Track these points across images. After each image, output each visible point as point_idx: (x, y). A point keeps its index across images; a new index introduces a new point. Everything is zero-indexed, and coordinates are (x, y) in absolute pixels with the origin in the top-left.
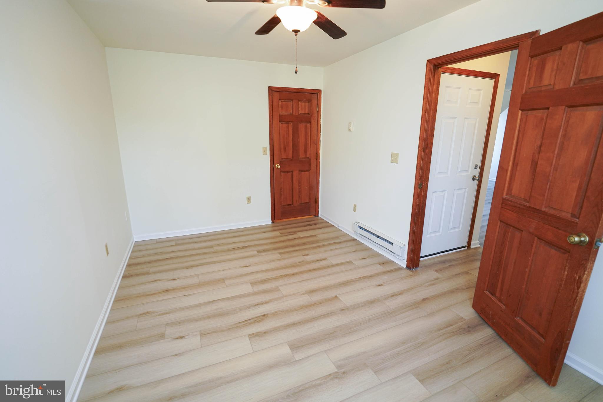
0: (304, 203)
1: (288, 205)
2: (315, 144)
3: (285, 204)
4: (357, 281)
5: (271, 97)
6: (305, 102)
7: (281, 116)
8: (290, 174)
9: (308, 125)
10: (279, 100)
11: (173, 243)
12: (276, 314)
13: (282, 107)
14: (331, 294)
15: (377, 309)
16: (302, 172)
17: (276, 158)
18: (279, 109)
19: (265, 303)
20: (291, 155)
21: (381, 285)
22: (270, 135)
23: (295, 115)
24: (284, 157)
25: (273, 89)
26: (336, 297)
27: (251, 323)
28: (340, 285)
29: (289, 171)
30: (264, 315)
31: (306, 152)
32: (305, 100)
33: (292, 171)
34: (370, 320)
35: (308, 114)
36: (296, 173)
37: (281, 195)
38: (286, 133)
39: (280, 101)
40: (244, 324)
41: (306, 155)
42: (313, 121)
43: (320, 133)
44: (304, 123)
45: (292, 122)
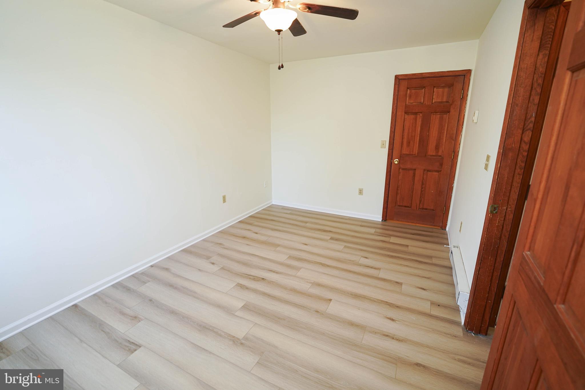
0: (426, 209)
1: (405, 207)
2: (453, 140)
3: (401, 205)
4: (375, 301)
5: (397, 86)
6: (443, 87)
7: (406, 106)
8: (411, 172)
9: (445, 116)
10: (408, 88)
11: (289, 212)
12: (271, 283)
13: (410, 97)
14: (328, 295)
15: (349, 333)
16: (429, 172)
17: (396, 153)
18: (406, 99)
19: (276, 273)
20: (416, 150)
21: (393, 320)
22: (391, 127)
23: (426, 104)
24: (405, 151)
25: (400, 77)
26: (330, 300)
27: (250, 278)
28: (351, 294)
29: (411, 169)
30: (263, 279)
31: (437, 148)
32: (442, 85)
33: (415, 169)
34: (324, 334)
35: (447, 102)
36: (418, 173)
37: (397, 193)
38: (412, 125)
39: (408, 90)
40: (246, 276)
41: (438, 152)
42: (452, 110)
43: (463, 125)
44: (439, 113)
45: (421, 113)
